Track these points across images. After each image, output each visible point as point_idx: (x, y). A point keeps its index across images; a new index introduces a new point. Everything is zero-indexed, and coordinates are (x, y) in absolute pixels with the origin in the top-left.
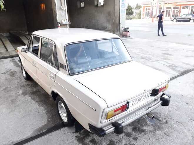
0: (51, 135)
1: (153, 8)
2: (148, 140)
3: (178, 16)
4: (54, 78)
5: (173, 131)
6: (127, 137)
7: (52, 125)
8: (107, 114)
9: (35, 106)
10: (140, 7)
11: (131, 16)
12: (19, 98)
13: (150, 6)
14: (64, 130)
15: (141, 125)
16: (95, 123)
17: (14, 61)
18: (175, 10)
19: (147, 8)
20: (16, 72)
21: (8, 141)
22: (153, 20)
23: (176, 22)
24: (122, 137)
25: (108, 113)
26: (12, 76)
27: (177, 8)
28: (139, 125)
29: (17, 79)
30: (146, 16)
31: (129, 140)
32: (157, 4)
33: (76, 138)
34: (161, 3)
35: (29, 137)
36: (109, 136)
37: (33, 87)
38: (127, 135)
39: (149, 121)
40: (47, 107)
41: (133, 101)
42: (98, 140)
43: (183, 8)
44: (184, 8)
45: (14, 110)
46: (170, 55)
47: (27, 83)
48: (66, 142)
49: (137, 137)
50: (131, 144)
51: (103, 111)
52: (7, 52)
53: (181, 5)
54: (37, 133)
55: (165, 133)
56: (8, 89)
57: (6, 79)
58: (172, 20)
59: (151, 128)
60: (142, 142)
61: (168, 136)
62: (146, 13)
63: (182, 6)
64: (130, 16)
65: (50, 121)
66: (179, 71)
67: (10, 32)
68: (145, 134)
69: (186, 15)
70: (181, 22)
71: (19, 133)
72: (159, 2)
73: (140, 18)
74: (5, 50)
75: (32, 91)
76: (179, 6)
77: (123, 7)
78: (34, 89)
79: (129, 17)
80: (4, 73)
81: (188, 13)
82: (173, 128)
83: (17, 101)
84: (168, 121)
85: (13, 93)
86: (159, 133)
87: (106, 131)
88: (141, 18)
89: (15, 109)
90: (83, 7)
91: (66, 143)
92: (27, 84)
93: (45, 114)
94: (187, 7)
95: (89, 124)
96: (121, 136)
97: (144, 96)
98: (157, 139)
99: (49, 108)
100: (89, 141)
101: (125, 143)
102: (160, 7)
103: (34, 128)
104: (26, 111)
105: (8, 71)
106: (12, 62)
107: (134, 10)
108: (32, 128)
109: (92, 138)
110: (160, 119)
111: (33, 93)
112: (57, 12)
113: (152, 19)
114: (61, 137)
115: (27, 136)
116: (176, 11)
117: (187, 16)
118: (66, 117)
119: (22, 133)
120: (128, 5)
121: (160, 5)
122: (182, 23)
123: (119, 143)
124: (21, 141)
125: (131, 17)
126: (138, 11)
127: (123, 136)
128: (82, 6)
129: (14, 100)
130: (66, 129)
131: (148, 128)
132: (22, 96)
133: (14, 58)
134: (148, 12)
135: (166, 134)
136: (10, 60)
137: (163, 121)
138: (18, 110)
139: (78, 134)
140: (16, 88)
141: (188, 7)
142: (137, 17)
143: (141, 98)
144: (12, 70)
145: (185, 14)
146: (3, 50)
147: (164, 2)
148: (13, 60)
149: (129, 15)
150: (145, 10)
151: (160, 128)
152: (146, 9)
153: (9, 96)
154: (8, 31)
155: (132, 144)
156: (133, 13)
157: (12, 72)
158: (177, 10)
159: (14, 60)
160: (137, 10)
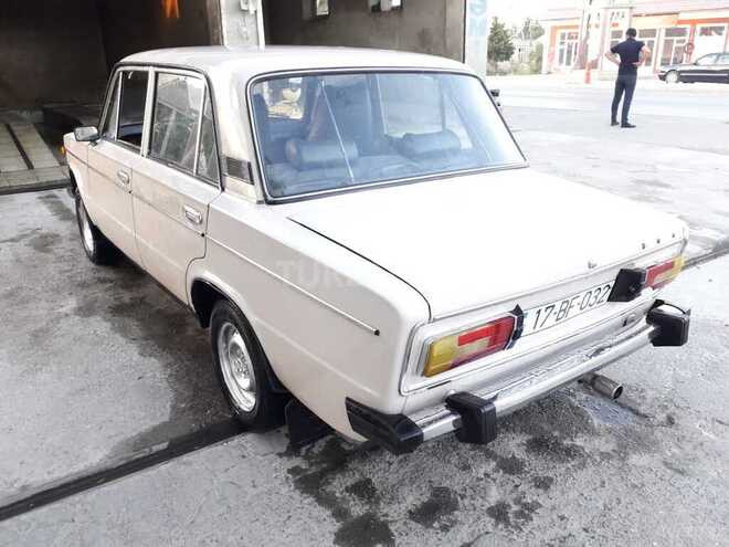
0: (185, 463)
1: (588, 33)
2: (595, 490)
3: (684, 62)
4: (201, 222)
5: (700, 453)
6: (507, 475)
7: (190, 425)
8: (426, 351)
9: (124, 355)
10: (539, 32)
11: (503, 65)
12: (64, 324)
13: (576, 27)
14: (242, 446)
15: (561, 431)
16: (375, 394)
17: (52, 203)
18: (672, 41)
19: (567, 31)
20: (58, 236)
21: (6, 483)
22: (588, 74)
23: (677, 82)
24: (487, 475)
25: (431, 347)
26: (43, 251)
27: (681, 32)
28: (554, 430)
29: (60, 259)
30: (561, 61)
31: (517, 486)
32: (606, 16)
33: (290, 476)
34: (621, 11)
35: (96, 470)
36: (430, 471)
37: (123, 287)
38: (504, 469)
39: (598, 417)
40: (171, 359)
41: (539, 312)
42: (382, 483)
43: (701, 34)
44: (705, 32)
45: (38, 366)
46: (666, 186)
47: (96, 275)
48: (246, 489)
49: (551, 475)
50: (524, 501)
51: (413, 332)
52: (29, 173)
53: (693, 22)
54: (126, 455)
55: (666, 464)
56: (23, 295)
57: (18, 260)
58: (663, 78)
59: (607, 442)
60: (573, 495)
61: (682, 473)
62: (562, 51)
63: (699, 27)
64: (499, 63)
65: (184, 408)
66: (706, 240)
67: (46, 106)
68: (583, 465)
69: (715, 57)
70: (696, 84)
71: (54, 455)
72: (611, 11)
73: (537, 71)
74: (23, 166)
75: (118, 303)
76: (688, 27)
77: (478, 10)
78: (127, 297)
79: (496, 66)
80: (12, 240)
81: (721, 51)
82: (702, 444)
83: (55, 337)
84: (675, 417)
85: (40, 310)
86: (641, 463)
87: (424, 427)
88: (544, 70)
89: (43, 364)
90: (325, 17)
91: (246, 493)
92: (99, 279)
93: (165, 384)
94: (719, 31)
95: (348, 399)
96: (482, 471)
97: (582, 295)
98: (635, 486)
99: (182, 362)
100: (347, 488)
101: (499, 497)
102: (616, 29)
103: (116, 435)
104: (86, 372)
105: (28, 232)
106: (46, 203)
107: (516, 43)
108: (110, 437)
109: (357, 476)
110: (642, 409)
111: (119, 310)
112: (224, 22)
113: (584, 72)
114: (227, 470)
115: (87, 463)
116: (675, 45)
117: (720, 62)
118: (250, 389)
119: (66, 452)
120: (492, 21)
121: (614, 21)
122: (698, 85)
123: (473, 499)
124: (58, 484)
125: (505, 69)
126: (531, 45)
127: (489, 470)
128: (319, 13)
129: (41, 330)
130: (248, 441)
131: (596, 442)
132: (77, 318)
133: (55, 192)
134: (570, 46)
135: (671, 468)
136: (40, 198)
137: (654, 417)
138: (55, 368)
139: (297, 462)
140: (53, 290)
141: (722, 28)
142: (526, 67)
143: (570, 299)
144: (44, 231)
145: (710, 55)
146: (14, 165)
147: (631, 8)
148: (48, 197)
149: (496, 60)
150: (558, 40)
151: (643, 444)
152: (563, 37)
153: (26, 319)
154: (37, 104)
155: (530, 501)
156: (512, 53)
157: (44, 237)
158: (678, 42)
159: (54, 196)
160: (528, 42)
